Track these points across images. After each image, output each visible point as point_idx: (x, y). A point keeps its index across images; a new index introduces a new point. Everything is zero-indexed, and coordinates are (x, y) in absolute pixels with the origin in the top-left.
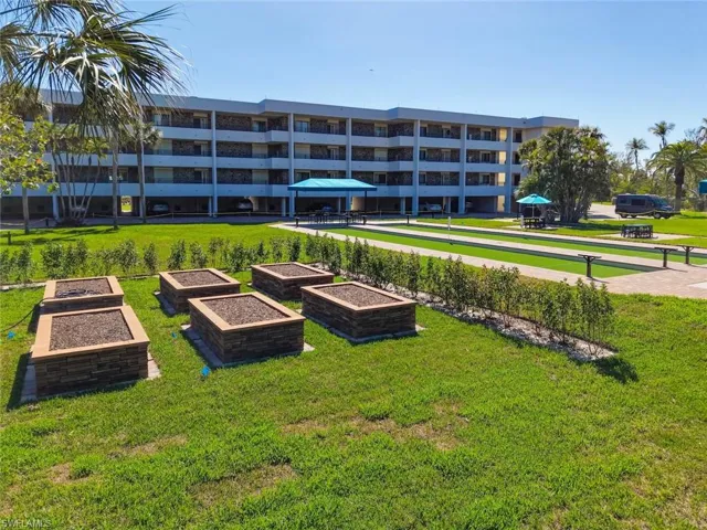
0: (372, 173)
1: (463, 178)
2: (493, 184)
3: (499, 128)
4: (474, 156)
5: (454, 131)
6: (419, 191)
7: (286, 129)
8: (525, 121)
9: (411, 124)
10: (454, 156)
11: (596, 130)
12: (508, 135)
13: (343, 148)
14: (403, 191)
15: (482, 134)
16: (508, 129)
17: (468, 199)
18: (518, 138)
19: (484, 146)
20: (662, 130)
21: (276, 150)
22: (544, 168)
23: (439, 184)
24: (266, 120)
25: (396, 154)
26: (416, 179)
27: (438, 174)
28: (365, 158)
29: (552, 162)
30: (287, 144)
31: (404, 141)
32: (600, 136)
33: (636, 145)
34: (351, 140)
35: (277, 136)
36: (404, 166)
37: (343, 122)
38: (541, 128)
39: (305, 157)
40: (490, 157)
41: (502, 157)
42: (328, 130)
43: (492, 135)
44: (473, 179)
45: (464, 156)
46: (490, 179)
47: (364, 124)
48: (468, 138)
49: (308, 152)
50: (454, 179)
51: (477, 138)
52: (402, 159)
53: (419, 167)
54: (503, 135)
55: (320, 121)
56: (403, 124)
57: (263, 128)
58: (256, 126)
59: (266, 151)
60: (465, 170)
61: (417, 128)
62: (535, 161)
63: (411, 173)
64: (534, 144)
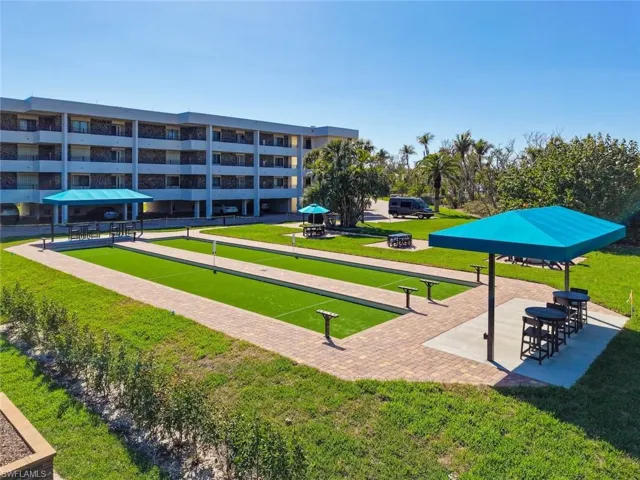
0: (164, 175)
1: (257, 182)
2: (286, 187)
3: (292, 135)
4: (267, 161)
5: (248, 137)
6: (213, 194)
7: (60, 130)
8: (313, 129)
9: (204, 128)
10: (248, 160)
11: (368, 143)
12: (299, 141)
13: (129, 150)
14: (196, 195)
15: (275, 141)
16: (299, 136)
17: (262, 201)
18: (308, 145)
19: (277, 151)
20: (425, 140)
21: (48, 151)
22: (326, 177)
23: (235, 187)
24: (37, 119)
25: (188, 157)
26: (210, 182)
27: (233, 177)
28: (155, 161)
29: (332, 172)
30: (60, 145)
31: (195, 145)
32: (372, 148)
33: (407, 151)
34: (137, 143)
35: (46, 137)
36: (196, 169)
37: (129, 124)
38: (326, 136)
39: (83, 159)
40: (283, 162)
41: (294, 161)
42: (113, 131)
43: (284, 141)
44: (267, 182)
45: (257, 160)
46: (284, 182)
47: (153, 127)
48: (261, 144)
49: (88, 153)
50: (248, 182)
51: (270, 144)
52: (196, 162)
53: (213, 170)
54: (294, 142)
55: (102, 122)
56: (195, 128)
57: (33, 127)
58: (23, 125)
59: (36, 152)
60: (259, 174)
61: (210, 133)
62: (318, 170)
63: (204, 176)
64: (317, 154)
